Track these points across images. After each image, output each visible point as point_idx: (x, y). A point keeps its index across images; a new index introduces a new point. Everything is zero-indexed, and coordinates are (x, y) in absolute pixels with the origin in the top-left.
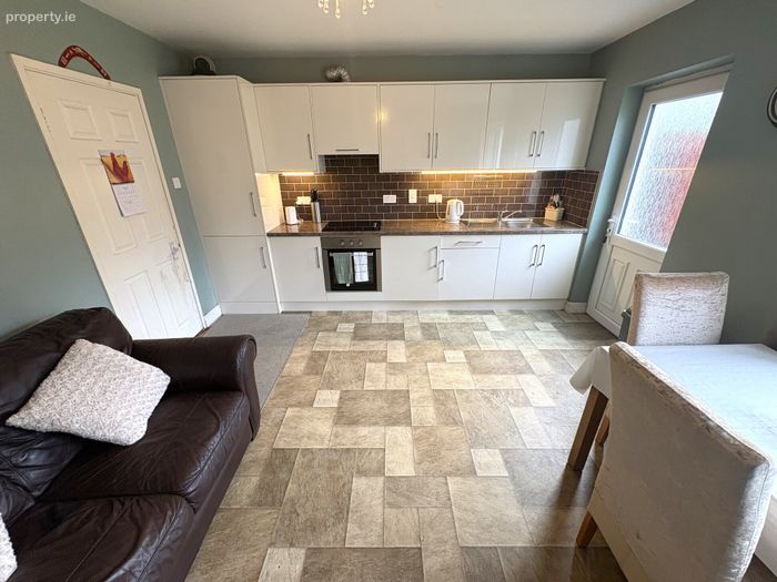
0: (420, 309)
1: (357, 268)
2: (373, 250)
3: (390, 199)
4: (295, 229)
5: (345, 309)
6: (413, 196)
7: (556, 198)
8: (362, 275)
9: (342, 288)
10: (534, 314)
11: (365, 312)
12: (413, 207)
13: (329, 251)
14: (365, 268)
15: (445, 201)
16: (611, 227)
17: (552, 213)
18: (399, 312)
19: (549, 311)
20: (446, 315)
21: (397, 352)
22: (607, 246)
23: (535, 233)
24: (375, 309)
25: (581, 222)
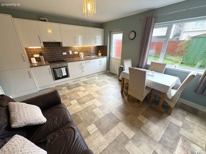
0: (80, 79)
1: (63, 72)
2: (66, 67)
3: (65, 54)
4: (36, 65)
5: (60, 84)
6: (71, 52)
7: (100, 51)
8: (65, 74)
9: (60, 78)
10: (102, 74)
11: (67, 83)
12: (71, 55)
13: (53, 69)
14: (65, 72)
15: (79, 53)
16: (111, 55)
17: (100, 54)
18: (75, 81)
19: (104, 73)
20: (86, 79)
21: (82, 88)
22: (111, 59)
23: (98, 58)
24: (68, 82)
25: (106, 55)
